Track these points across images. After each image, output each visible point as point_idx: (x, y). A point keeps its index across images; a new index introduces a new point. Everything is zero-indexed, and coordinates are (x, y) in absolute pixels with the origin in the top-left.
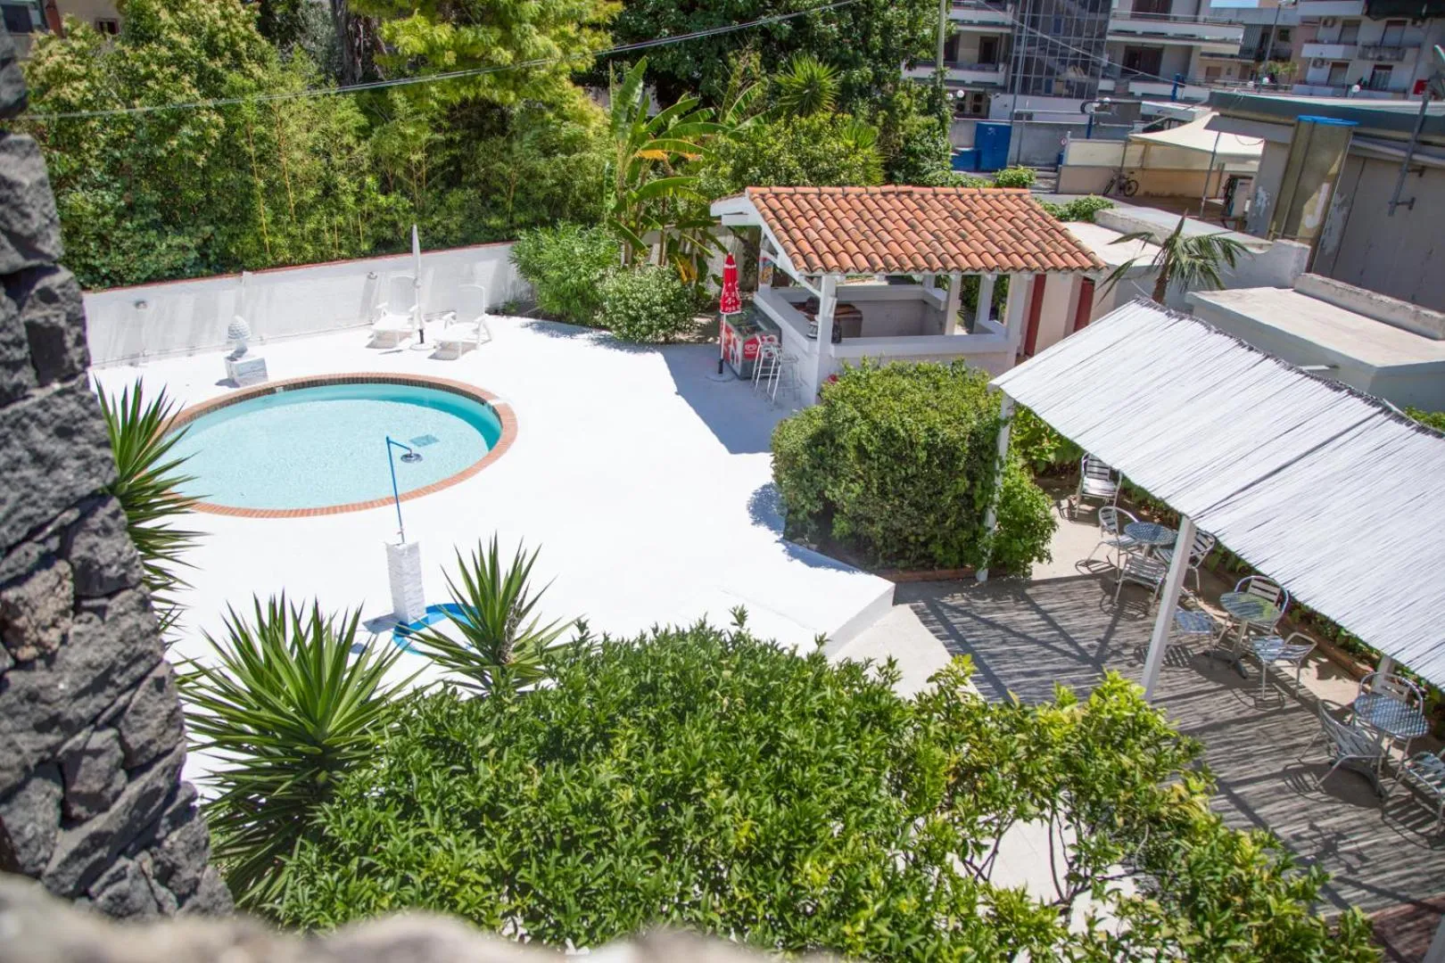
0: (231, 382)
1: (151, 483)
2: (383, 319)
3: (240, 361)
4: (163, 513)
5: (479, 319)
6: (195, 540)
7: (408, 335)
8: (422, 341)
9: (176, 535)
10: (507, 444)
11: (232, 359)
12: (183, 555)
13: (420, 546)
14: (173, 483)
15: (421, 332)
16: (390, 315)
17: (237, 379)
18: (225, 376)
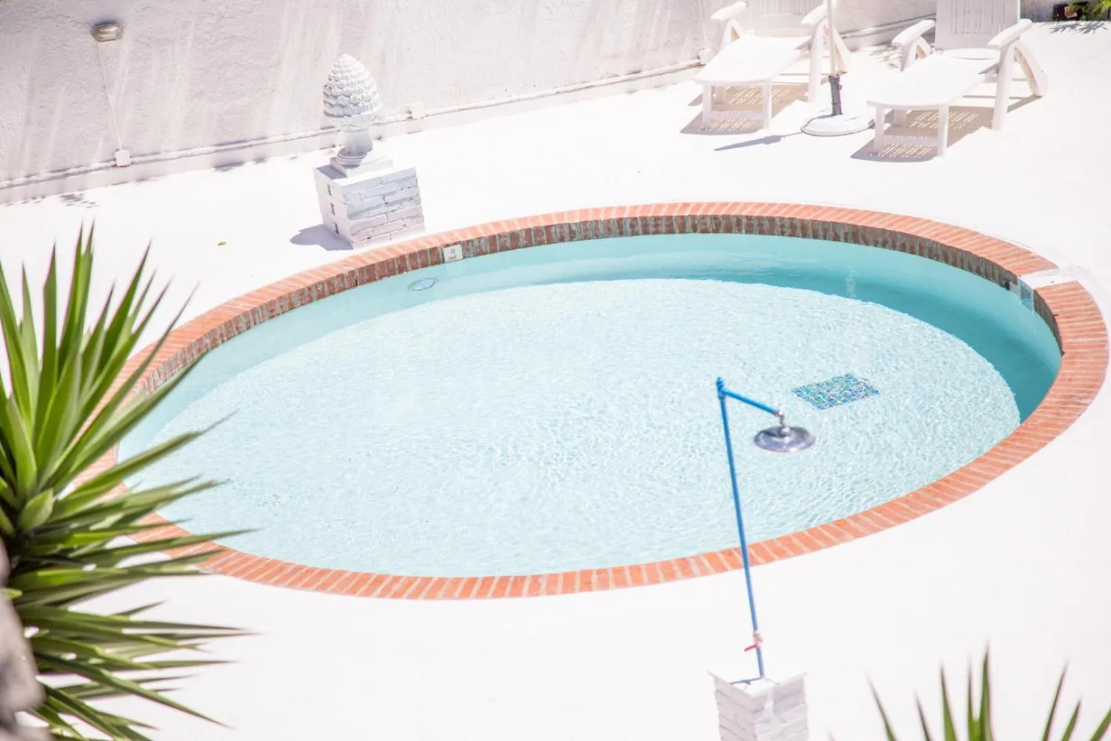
0: (331, 236)
1: (108, 498)
2: (730, 48)
3: (353, 177)
4: (136, 574)
5: (1000, 39)
6: (212, 648)
7: (799, 92)
8: (837, 109)
9: (170, 634)
10: (1075, 404)
11: (332, 171)
12: (184, 687)
13: (808, 688)
14: (168, 497)
15: (834, 82)
16: (747, 37)
17: (346, 226)
18: (317, 220)
